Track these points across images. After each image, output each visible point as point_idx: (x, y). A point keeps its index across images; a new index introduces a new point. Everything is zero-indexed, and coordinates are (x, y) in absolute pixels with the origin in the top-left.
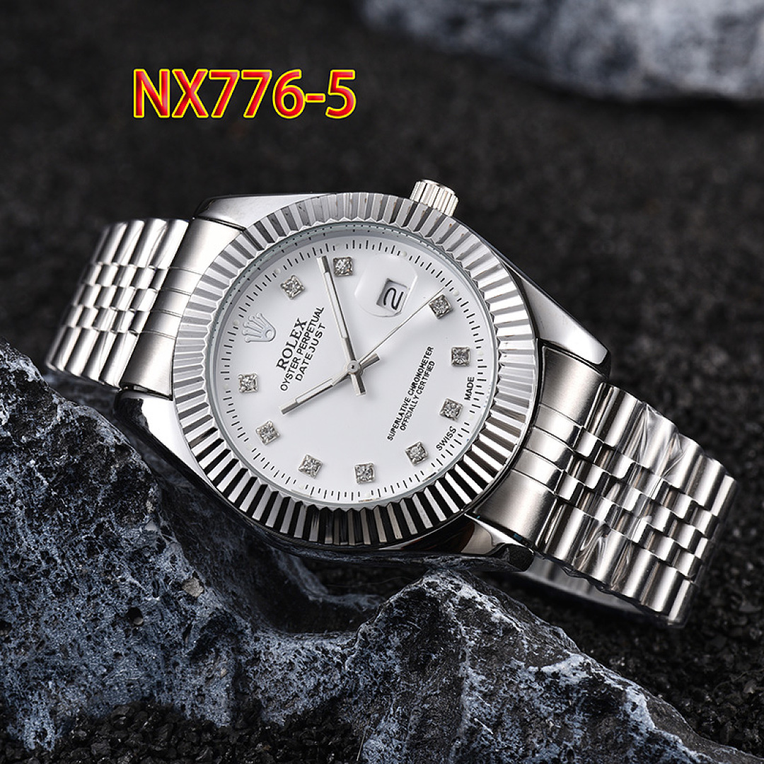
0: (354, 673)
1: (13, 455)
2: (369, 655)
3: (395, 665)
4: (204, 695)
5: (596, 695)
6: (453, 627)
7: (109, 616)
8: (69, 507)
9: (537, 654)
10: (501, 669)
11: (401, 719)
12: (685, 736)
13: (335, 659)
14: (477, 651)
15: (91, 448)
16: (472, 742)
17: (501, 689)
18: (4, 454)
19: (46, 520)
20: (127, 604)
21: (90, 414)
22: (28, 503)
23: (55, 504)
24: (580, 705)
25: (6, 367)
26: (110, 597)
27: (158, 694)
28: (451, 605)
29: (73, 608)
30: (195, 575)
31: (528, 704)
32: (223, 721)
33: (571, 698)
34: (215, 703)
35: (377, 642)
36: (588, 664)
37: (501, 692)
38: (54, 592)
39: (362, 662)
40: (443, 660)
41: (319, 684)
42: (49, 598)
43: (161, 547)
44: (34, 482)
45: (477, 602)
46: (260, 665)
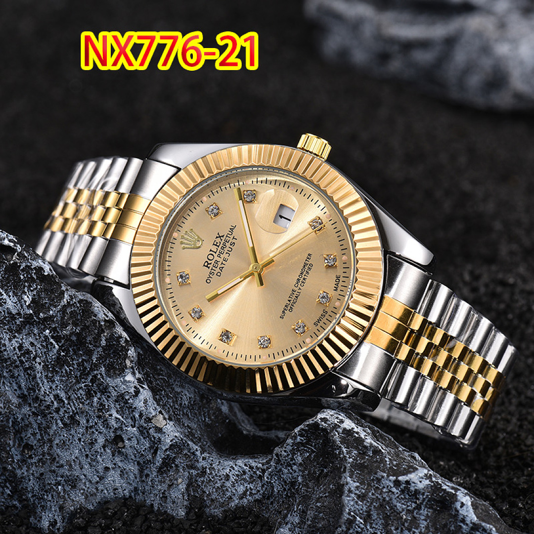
0: (270, 482)
1: (34, 327)
2: (281, 470)
3: (298, 476)
4: (167, 497)
5: (436, 496)
6: (338, 449)
7: (101, 441)
8: (73, 364)
9: (395, 468)
10: (370, 478)
11: (302, 513)
12: (499, 527)
13: (258, 472)
14: (354, 466)
15: (88, 322)
16: (349, 529)
17: (370, 492)
18: (28, 326)
19: (57, 372)
20: (114, 432)
21: (87, 297)
22: (44, 361)
23: (63, 362)
24: (424, 503)
25: (29, 264)
26: (101, 427)
27: (135, 496)
28: (337, 433)
29: (75, 435)
30: (160, 412)
31: (388, 503)
32: (179, 515)
33: (418, 499)
34: (174, 502)
35: (286, 460)
36: (430, 475)
37: (370, 494)
38: (63, 424)
39: (276, 475)
40: (331, 472)
41: (247, 490)
42: (59, 428)
43: (137, 392)
44: (49, 346)
45: (354, 432)
46: (206, 476)
